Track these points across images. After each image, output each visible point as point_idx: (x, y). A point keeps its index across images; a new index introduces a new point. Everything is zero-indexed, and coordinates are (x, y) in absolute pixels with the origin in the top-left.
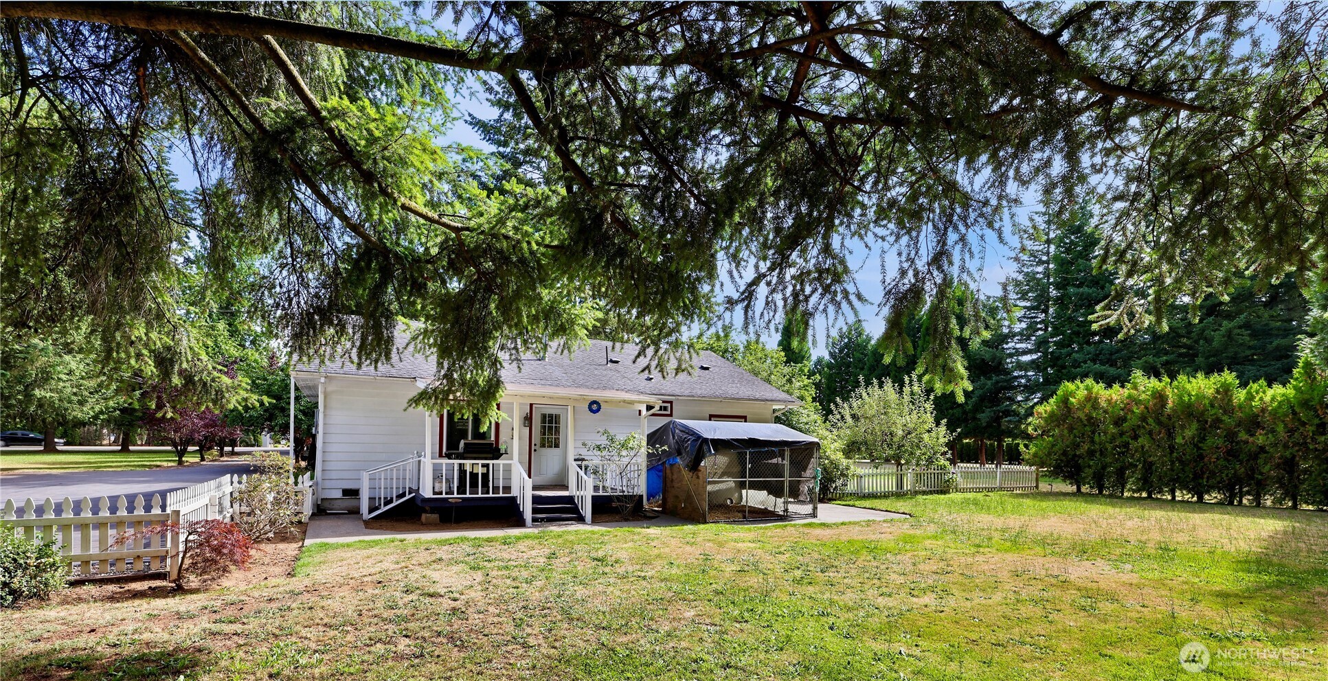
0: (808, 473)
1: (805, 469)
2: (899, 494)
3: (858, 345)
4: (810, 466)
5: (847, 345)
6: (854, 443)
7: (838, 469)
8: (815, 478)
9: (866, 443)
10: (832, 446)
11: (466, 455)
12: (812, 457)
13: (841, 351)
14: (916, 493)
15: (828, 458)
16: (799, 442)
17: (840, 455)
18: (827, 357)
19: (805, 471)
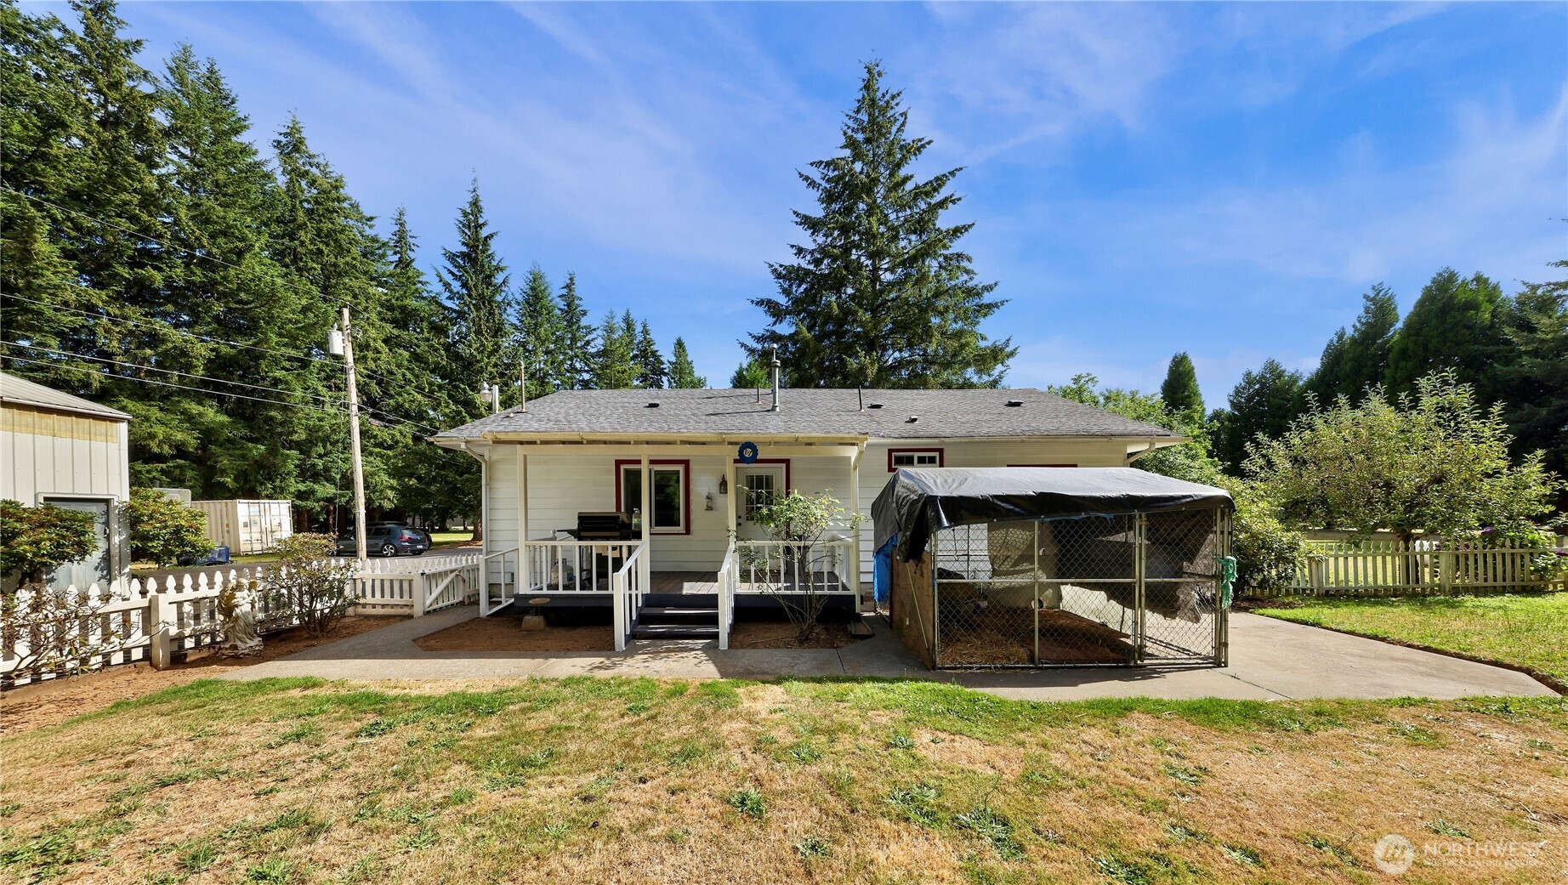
0: (1200, 564)
1: (1191, 556)
2: (1412, 593)
3: (1277, 390)
4: (1206, 550)
5: (1257, 392)
6: (1296, 503)
7: (1270, 549)
8: (1219, 577)
9: (1324, 502)
10: (1254, 508)
11: (583, 534)
12: (1209, 529)
13: (1249, 399)
14: (1456, 591)
15: (1245, 529)
16: (1172, 498)
17: (1273, 524)
18: (1228, 408)
19: (1191, 561)
